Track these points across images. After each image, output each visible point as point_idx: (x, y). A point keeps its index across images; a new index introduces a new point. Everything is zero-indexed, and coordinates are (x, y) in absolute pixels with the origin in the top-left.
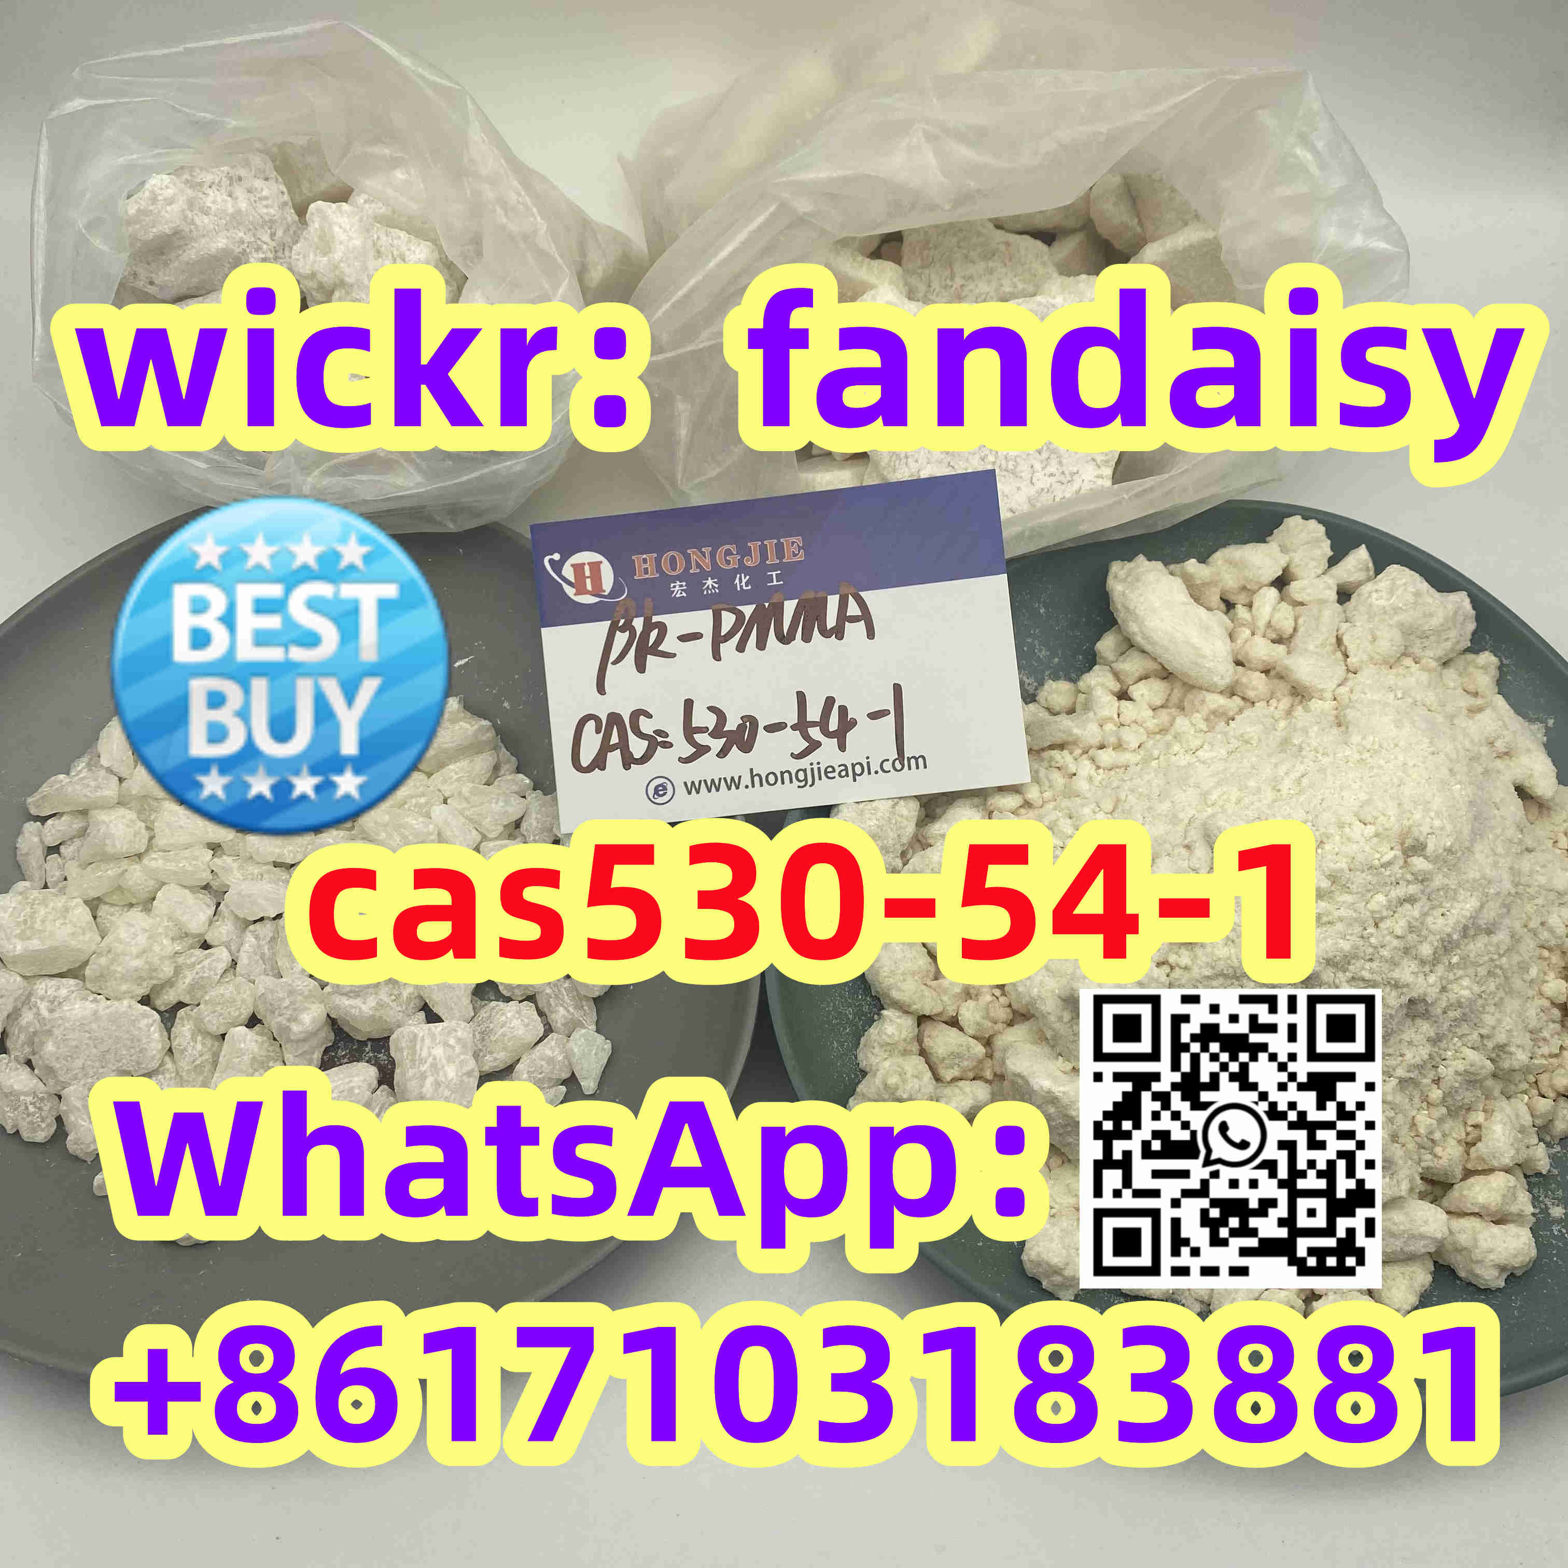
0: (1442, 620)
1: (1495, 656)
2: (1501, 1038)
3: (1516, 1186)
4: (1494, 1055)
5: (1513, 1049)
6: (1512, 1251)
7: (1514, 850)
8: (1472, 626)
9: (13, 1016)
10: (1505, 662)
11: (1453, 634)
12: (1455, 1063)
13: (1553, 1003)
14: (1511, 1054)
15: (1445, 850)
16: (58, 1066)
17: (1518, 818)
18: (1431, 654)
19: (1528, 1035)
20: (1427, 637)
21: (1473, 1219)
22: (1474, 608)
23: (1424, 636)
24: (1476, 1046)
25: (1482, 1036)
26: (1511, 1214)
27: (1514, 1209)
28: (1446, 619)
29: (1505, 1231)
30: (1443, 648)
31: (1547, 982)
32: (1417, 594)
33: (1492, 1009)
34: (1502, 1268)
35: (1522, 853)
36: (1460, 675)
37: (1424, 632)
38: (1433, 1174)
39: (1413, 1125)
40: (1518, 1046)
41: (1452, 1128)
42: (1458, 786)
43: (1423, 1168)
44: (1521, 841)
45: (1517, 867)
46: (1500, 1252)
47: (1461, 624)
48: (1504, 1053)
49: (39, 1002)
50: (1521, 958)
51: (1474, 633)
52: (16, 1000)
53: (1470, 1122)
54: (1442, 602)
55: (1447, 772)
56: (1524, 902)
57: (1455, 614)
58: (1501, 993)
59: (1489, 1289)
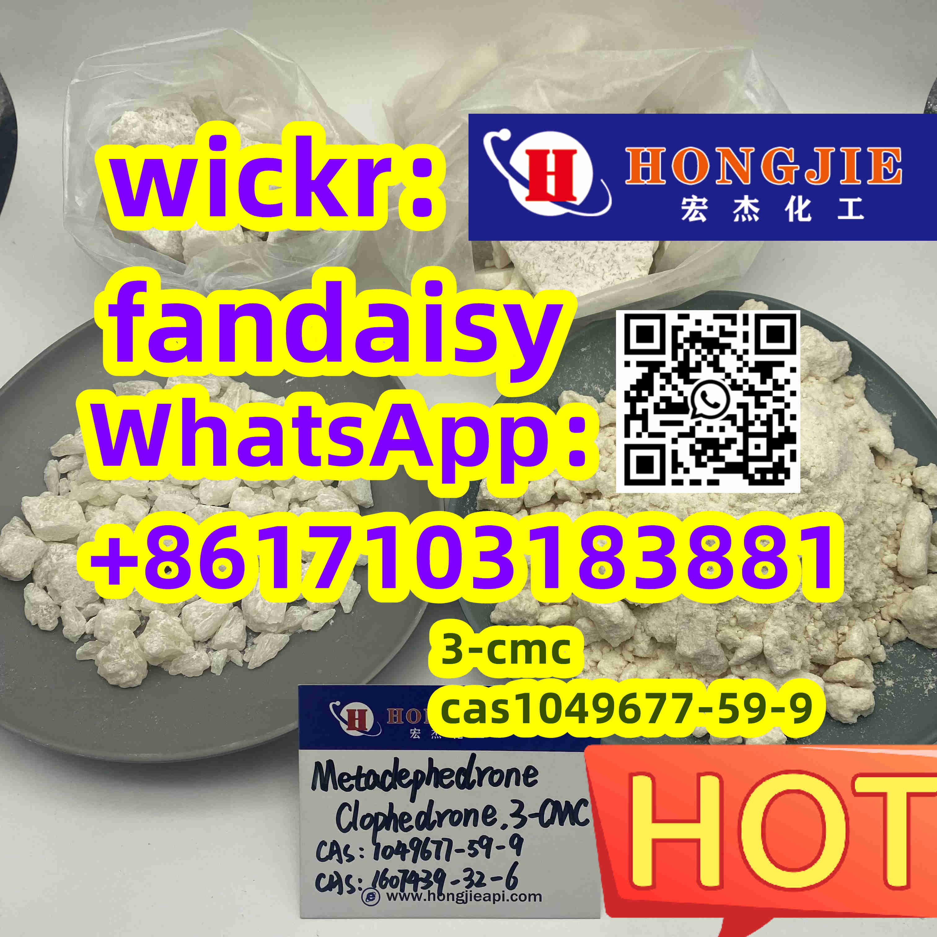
0: (831, 356)
1: (864, 377)
2: (856, 584)
3: (864, 666)
4: (852, 594)
5: (863, 591)
6: (860, 702)
7: (866, 481)
8: (849, 360)
9: (37, 562)
10: (869, 380)
11: (838, 363)
13: (889, 567)
14: (863, 593)
15: (821, 475)
16: (60, 589)
17: (869, 463)
18: (826, 375)
19: (874, 584)
20: (823, 365)
21: (839, 684)
22: (851, 350)
23: (821, 365)
26: (861, 682)
27: (863, 679)
28: (834, 355)
29: (857, 691)
30: (832, 372)
31: (886, 555)
32: (817, 341)
33: (851, 567)
34: (855, 712)
35: (871, 482)
36: (843, 388)
37: (821, 362)
38: (818, 660)
39: (806, 631)
40: (867, 589)
41: (829, 634)
42: (832, 442)
43: (812, 656)
44: (870, 477)
45: (867, 489)
46: (853, 702)
47: (843, 358)
48: (859, 593)
49: (52, 555)
50: (869, 541)
51: (851, 365)
52: (39, 553)
53: (840, 632)
54: (831, 346)
55: (826, 435)
56: (871, 509)
57: (839, 352)
58: (857, 559)
59: (848, 724)
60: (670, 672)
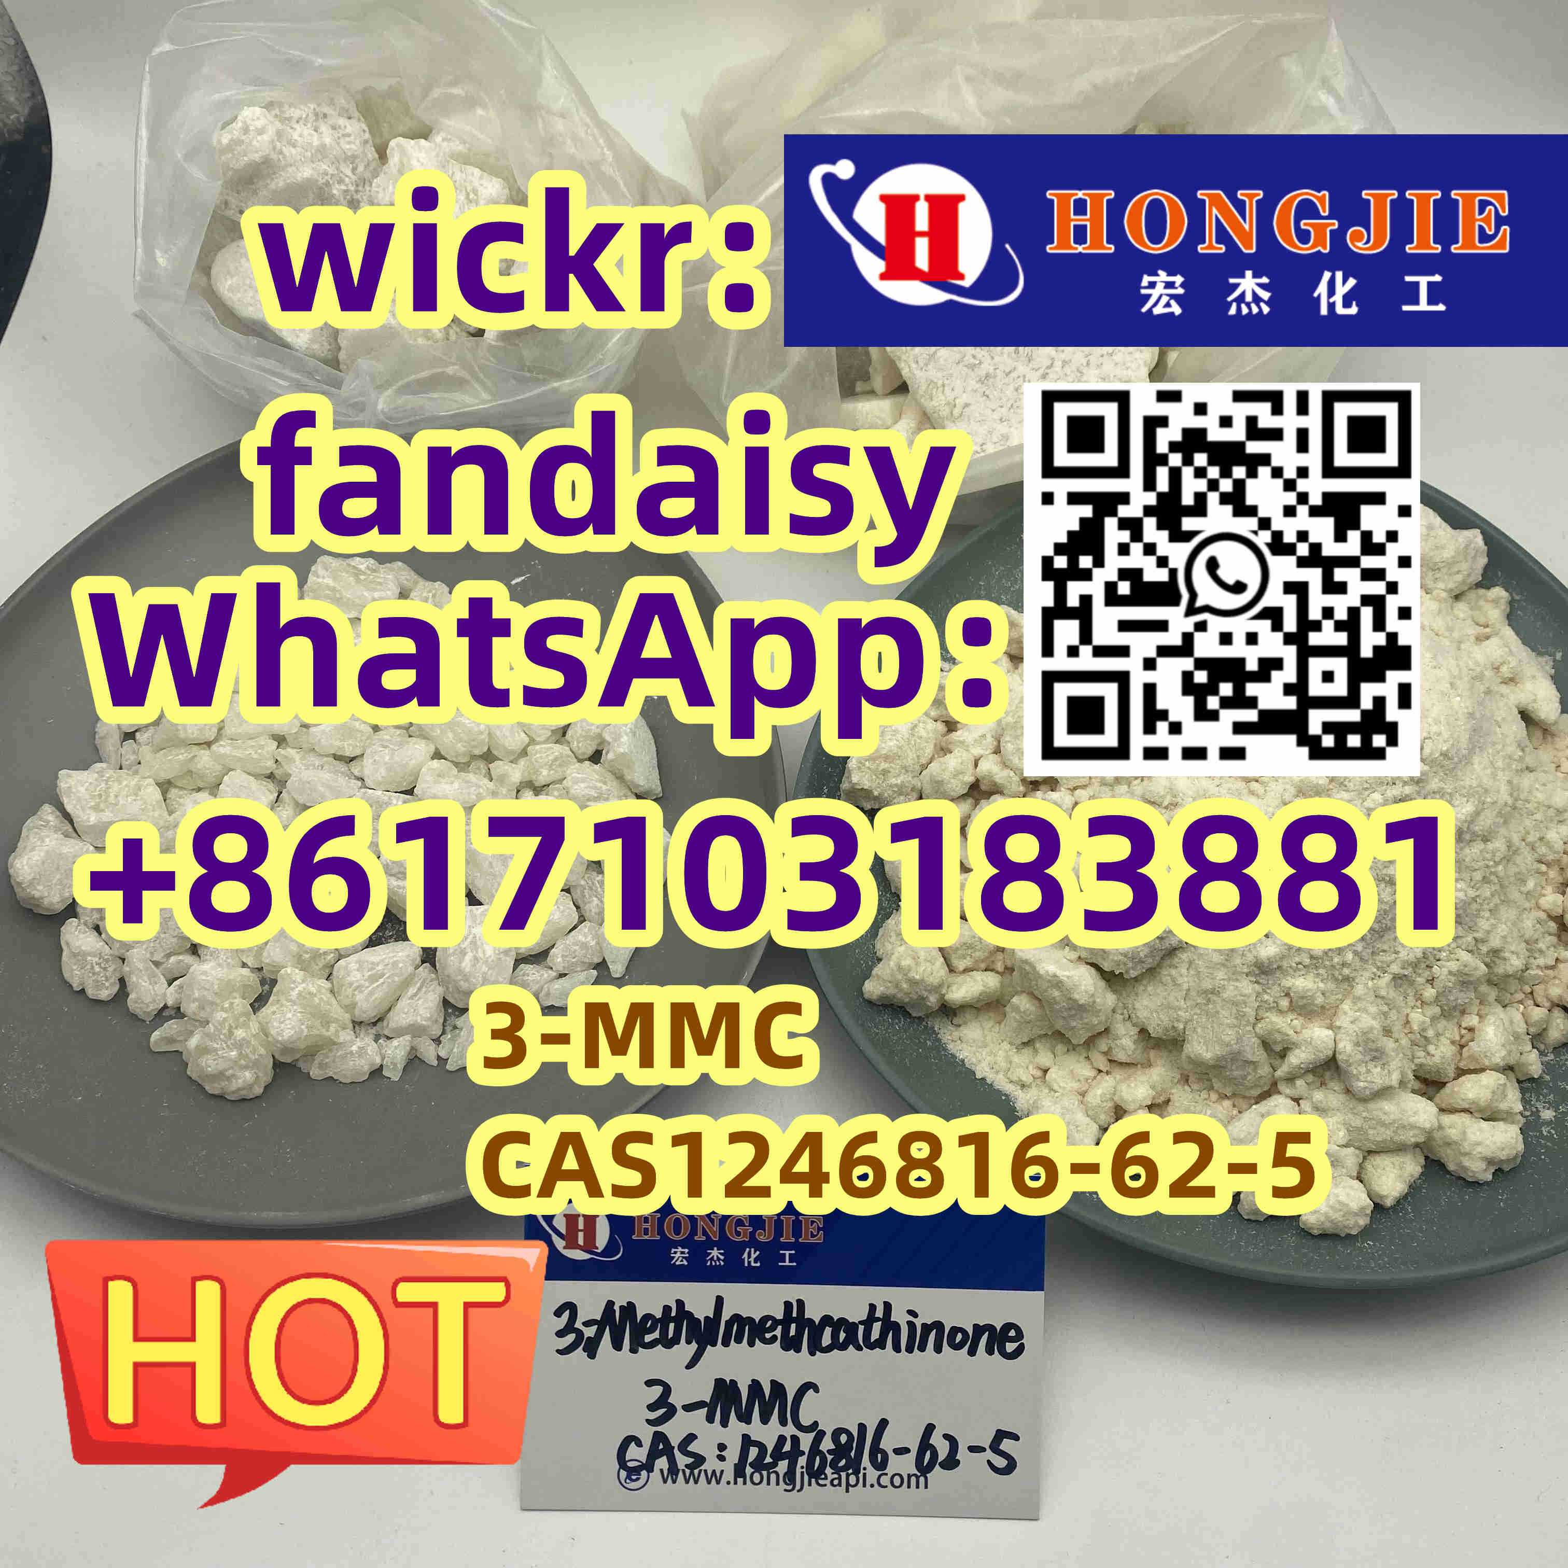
0: (1453, 553)
1: (1507, 590)
2: (1495, 942)
3: (1505, 1085)
4: (1487, 960)
5: (1507, 955)
6: (1499, 1145)
7: (1514, 766)
8: (1483, 561)
10: (1516, 597)
11: (1464, 566)
12: (1449, 964)
13: (1550, 916)
14: (1505, 959)
15: (1441, 754)
17: (1519, 736)
18: (1443, 586)
19: (1524, 945)
20: (1439, 569)
21: (1462, 1114)
22: (1486, 544)
23: (1436, 568)
24: (1470, 948)
25: (1476, 939)
26: (1499, 1112)
27: (1503, 1106)
28: (1457, 552)
29: (1494, 1127)
30: (1455, 581)
31: (1544, 896)
32: (1430, 527)
33: (1487, 914)
34: (1490, 1161)
35: (1522, 770)
36: (1471, 609)
37: (1435, 564)
38: (1427, 1072)
39: (1407, 1022)
40: (1512, 952)
41: (1445, 1028)
42: (1458, 698)
43: (1416, 1065)
44: (1521, 759)
45: (1515, 782)
46: (1487, 1146)
47: (1472, 558)
48: (1499, 958)
50: (1517, 870)
51: (1486, 569)
53: (1464, 1025)
54: (1455, 537)
55: (1448, 685)
56: (1522, 815)
57: (1467, 547)
58: (1496, 900)
59: (1477, 1182)
60: (1171, 1088)
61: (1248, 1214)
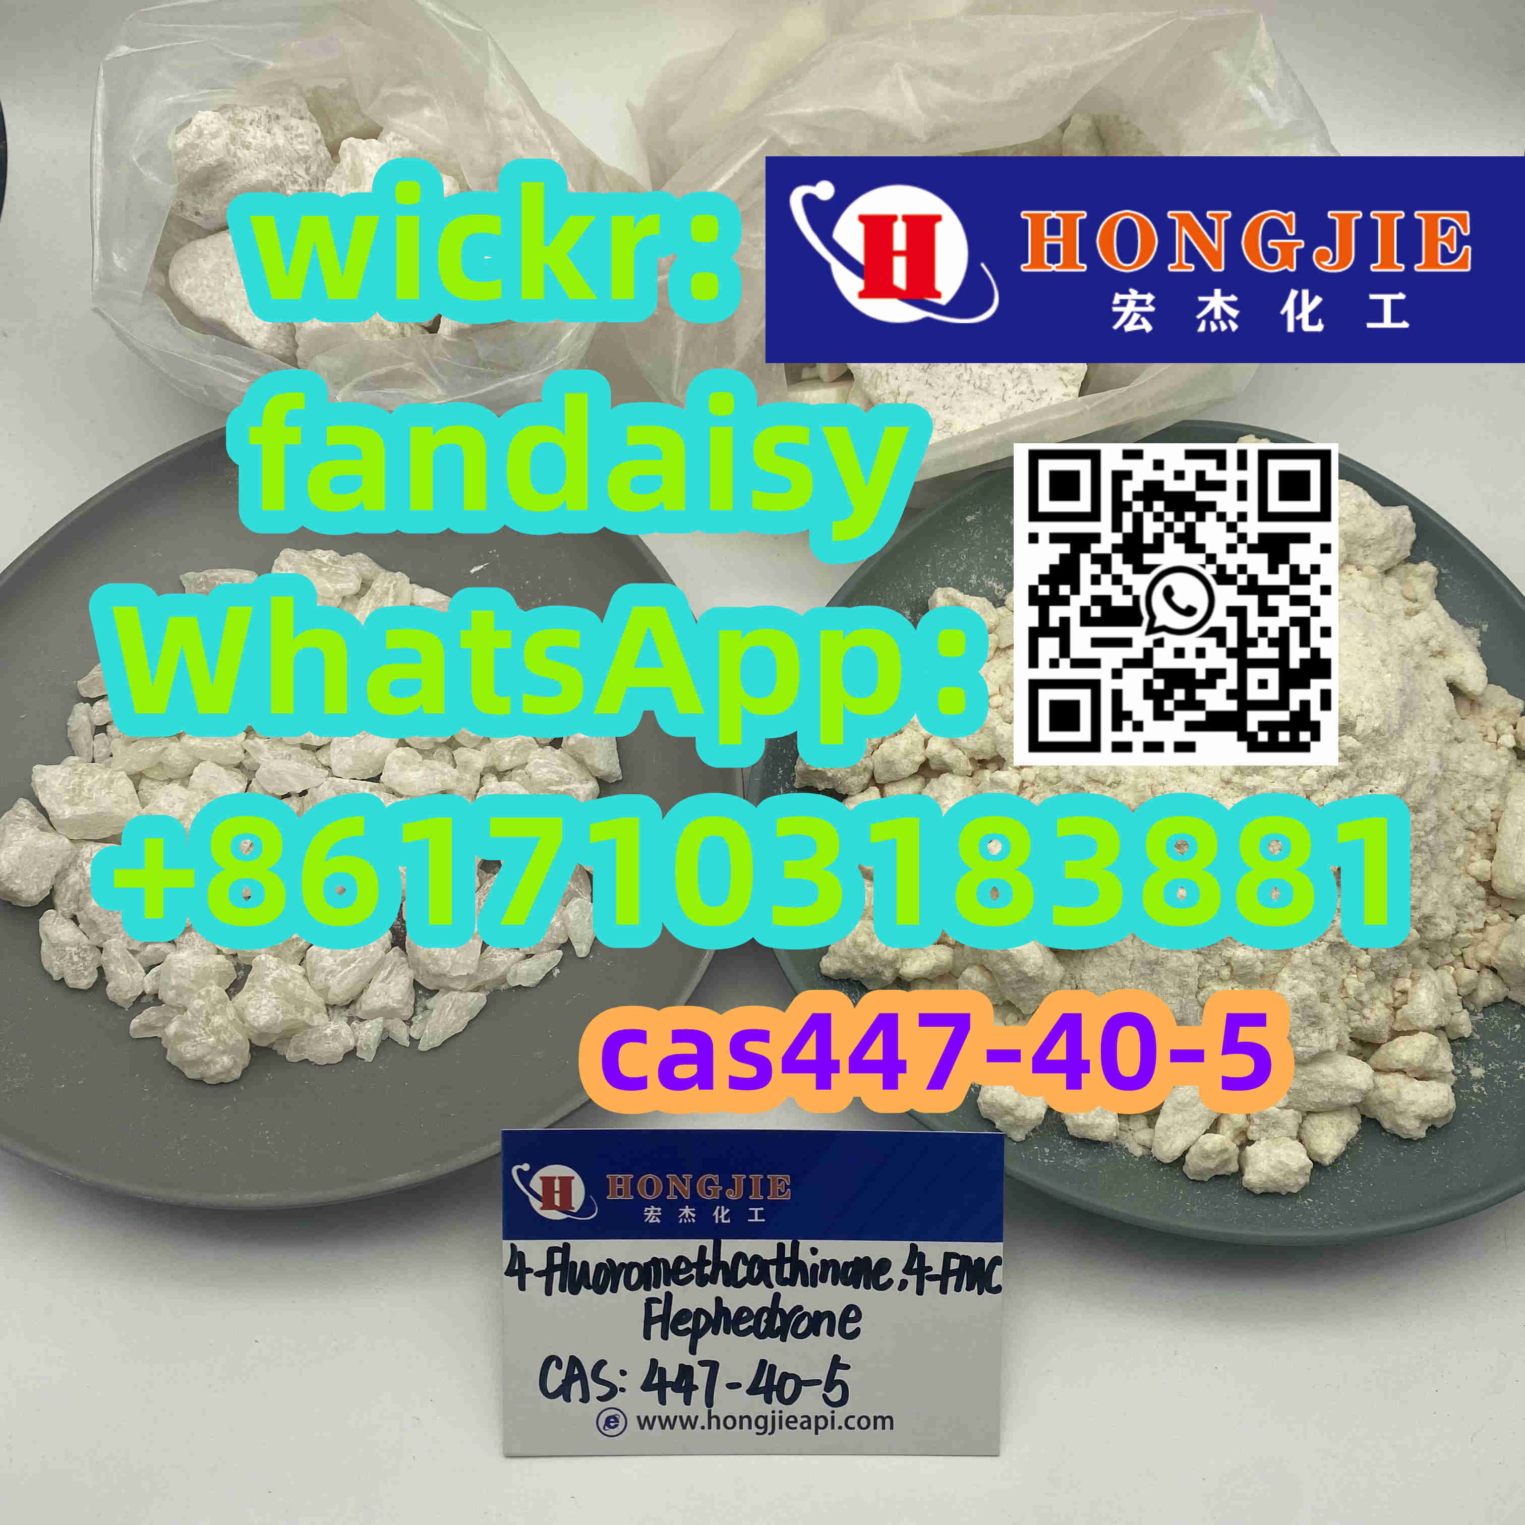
0: (1382, 531)
1: (1434, 565)
2: (1427, 909)
3: (1437, 1045)
4: (1420, 926)
5: (1438, 920)
6: (1432, 1103)
7: (1443, 739)
8: (1412, 537)
9: (61, 875)
10: (1444, 571)
11: (1393, 543)
13: (1478, 882)
14: (1436, 925)
15: (1374, 731)
16: (101, 920)
17: (1447, 710)
18: (1374, 561)
19: (1454, 909)
20: (1369, 546)
21: (1397, 1075)
22: (1414, 521)
23: (1366, 546)
26: (1433, 1071)
27: (1436, 1065)
28: (1387, 529)
29: (1427, 1086)
30: (1384, 557)
31: (1473, 862)
32: (1360, 506)
33: (1418, 882)
34: (1423, 1119)
35: (1451, 742)
36: (1401, 583)
37: (1366, 541)
38: (1362, 1035)
39: (1343, 987)
40: (1443, 918)
41: (1380, 992)
42: (1389, 675)
43: (1352, 1028)
44: (1450, 731)
45: (1444, 753)
46: (1421, 1104)
47: (1401, 534)
48: (1430, 924)
49: (84, 864)
50: (1447, 838)
51: (1414, 544)
52: (64, 860)
53: (1397, 989)
54: (1383, 514)
55: (1379, 662)
56: (1451, 785)
57: (1395, 525)
58: (1427, 868)
59: (1411, 1139)
61: (1192, 1175)
